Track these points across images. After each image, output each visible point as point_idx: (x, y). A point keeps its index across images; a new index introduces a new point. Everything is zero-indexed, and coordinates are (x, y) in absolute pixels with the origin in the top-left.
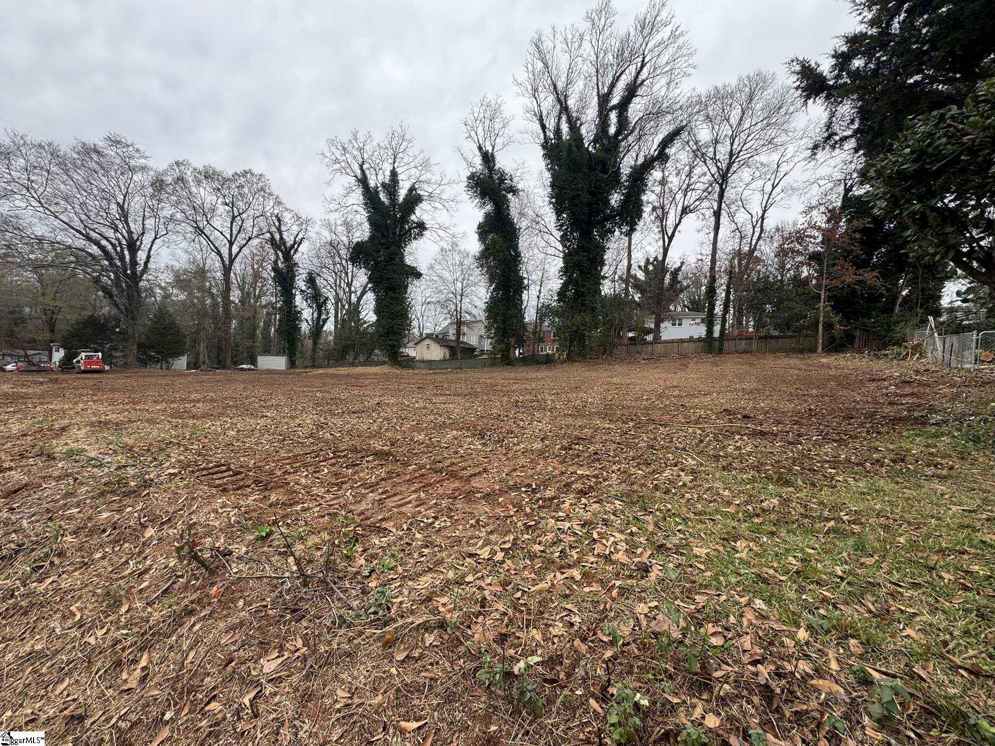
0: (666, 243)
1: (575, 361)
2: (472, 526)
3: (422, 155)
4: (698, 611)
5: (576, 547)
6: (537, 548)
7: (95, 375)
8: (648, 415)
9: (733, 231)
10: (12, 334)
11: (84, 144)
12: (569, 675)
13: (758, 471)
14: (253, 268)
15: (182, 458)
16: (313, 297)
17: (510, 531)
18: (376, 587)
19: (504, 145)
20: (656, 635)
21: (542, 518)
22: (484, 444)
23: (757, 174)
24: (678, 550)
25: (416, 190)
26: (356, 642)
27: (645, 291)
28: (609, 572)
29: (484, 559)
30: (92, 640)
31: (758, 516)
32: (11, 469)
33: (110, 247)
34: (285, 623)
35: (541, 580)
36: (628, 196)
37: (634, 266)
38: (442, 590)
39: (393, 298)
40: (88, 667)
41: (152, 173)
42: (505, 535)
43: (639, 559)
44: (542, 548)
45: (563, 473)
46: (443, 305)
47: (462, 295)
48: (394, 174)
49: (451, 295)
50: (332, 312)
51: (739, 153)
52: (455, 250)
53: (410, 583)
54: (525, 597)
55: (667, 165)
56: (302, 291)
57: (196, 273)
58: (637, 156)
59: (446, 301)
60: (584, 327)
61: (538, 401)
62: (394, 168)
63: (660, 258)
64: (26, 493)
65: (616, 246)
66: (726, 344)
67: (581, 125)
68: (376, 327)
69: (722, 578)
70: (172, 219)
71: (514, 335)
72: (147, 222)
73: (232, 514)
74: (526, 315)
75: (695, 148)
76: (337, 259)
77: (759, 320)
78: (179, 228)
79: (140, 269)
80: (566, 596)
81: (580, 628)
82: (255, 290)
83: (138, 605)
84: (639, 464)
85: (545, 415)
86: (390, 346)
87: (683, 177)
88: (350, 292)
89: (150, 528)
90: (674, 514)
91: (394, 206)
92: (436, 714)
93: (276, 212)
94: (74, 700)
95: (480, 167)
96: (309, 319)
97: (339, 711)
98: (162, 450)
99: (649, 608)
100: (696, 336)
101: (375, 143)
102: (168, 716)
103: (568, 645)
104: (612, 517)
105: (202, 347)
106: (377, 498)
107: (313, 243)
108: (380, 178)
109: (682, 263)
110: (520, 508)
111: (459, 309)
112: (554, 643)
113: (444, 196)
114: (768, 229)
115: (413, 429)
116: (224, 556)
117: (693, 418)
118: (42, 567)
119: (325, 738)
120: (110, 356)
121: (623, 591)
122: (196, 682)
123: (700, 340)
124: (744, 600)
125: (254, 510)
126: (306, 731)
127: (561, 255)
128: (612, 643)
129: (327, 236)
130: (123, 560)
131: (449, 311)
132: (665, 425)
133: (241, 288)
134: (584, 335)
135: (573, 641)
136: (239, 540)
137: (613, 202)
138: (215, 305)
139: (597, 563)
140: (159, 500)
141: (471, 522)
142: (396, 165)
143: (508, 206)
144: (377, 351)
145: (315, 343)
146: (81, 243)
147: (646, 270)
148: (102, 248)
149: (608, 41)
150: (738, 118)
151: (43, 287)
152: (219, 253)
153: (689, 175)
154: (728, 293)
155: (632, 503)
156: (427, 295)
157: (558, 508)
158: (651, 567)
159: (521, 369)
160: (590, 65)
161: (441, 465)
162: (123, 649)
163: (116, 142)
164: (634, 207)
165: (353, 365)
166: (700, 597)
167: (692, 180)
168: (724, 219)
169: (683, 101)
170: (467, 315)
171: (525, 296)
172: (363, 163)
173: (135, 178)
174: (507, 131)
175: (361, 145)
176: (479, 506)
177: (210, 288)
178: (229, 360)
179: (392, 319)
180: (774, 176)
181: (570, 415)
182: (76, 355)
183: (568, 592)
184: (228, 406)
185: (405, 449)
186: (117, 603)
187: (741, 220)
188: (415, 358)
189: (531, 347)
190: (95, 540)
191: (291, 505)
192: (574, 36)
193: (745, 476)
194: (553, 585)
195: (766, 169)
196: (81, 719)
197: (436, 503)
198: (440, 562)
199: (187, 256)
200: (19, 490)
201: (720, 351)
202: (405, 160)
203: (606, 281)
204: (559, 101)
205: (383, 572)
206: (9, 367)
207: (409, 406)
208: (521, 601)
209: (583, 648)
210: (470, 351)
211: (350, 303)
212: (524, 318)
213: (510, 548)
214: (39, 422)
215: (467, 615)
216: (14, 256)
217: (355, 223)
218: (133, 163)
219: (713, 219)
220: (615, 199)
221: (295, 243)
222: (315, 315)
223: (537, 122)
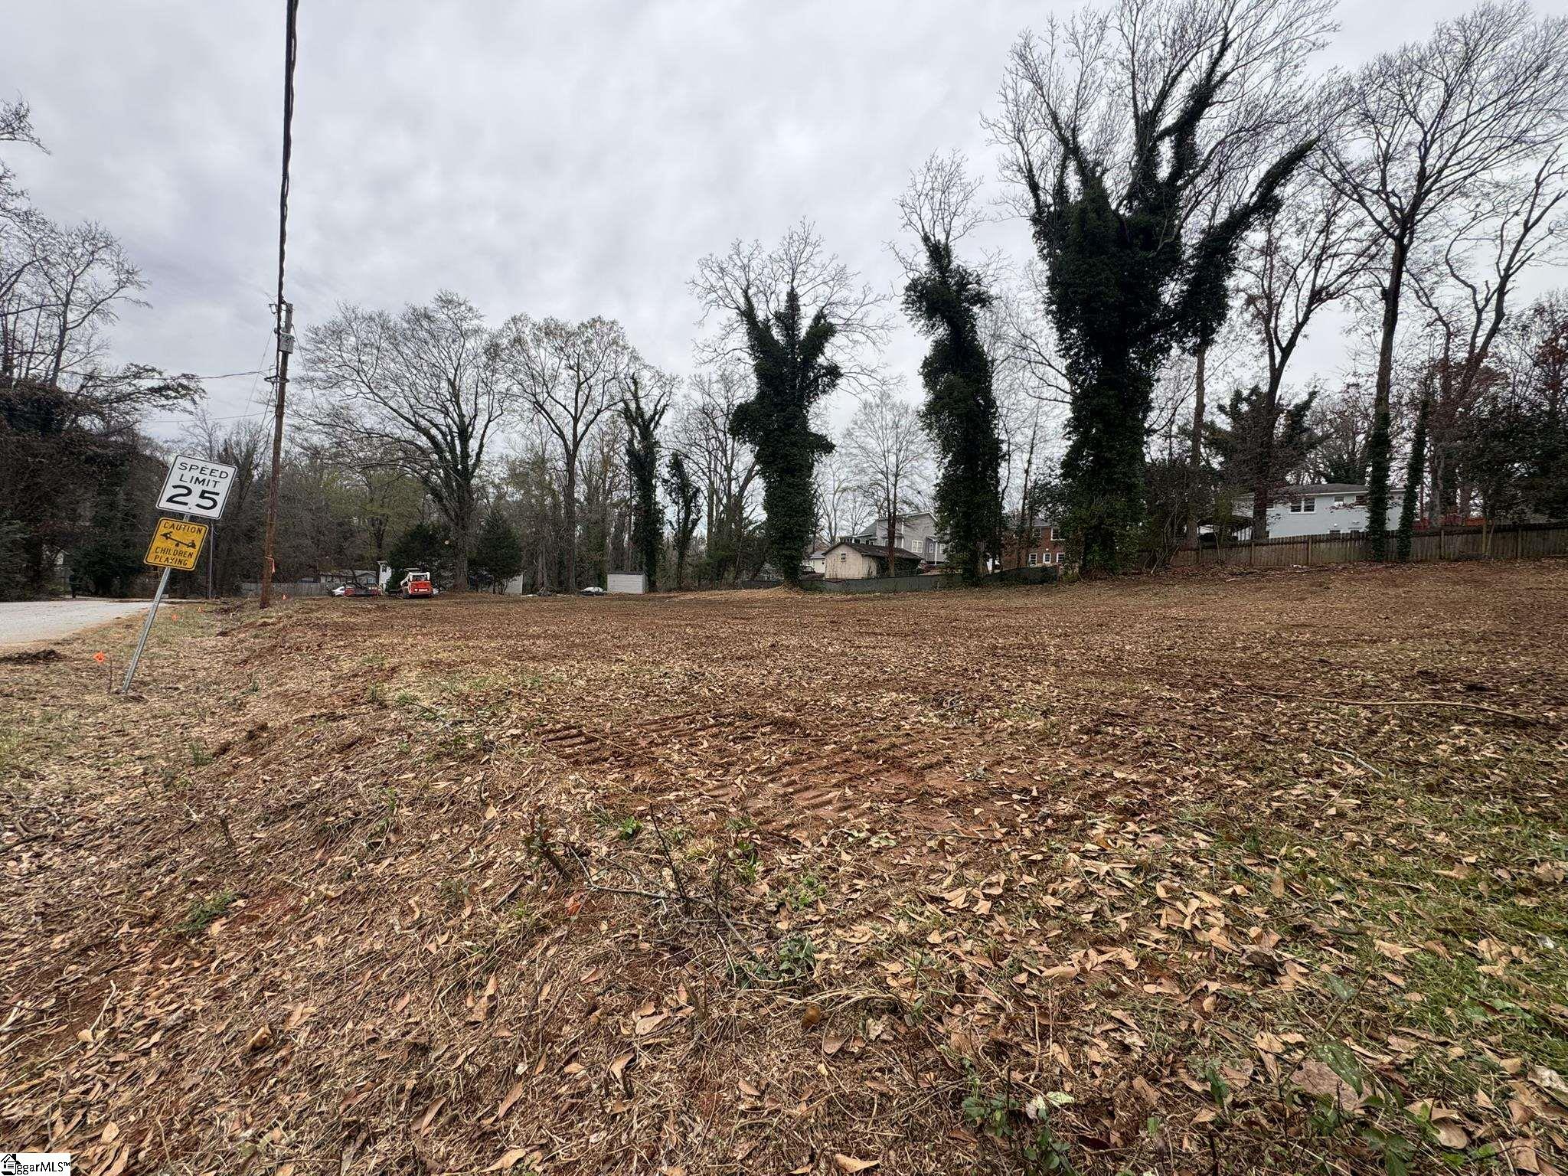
0: (1278, 360)
1: (1096, 579)
2: (932, 850)
3: (834, 264)
4: (1399, 1069)
5: (1123, 910)
6: (1050, 901)
7: (423, 601)
8: (1248, 676)
9: (1429, 325)
10: (340, 551)
11: (415, 310)
12: (1128, 1140)
13: (1516, 801)
14: (602, 452)
15: (524, 714)
16: (679, 488)
17: (998, 867)
18: (788, 931)
19: (966, 229)
20: (1306, 1099)
21: (1057, 850)
22: (943, 717)
23: (1487, 206)
24: (1338, 939)
25: (825, 317)
26: (763, 1011)
27: (1234, 450)
28: (1193, 963)
29: (956, 909)
30: (432, 948)
31: (1527, 892)
32: (344, 717)
33: (440, 437)
34: (662, 964)
35: (1061, 959)
36: (1195, 286)
37: (1210, 406)
38: (891, 951)
39: (789, 485)
40: (430, 983)
41: (486, 336)
42: (990, 872)
43: (1255, 948)
44: (1059, 903)
45: (1086, 774)
46: (867, 491)
47: (897, 475)
48: (793, 297)
49: (880, 476)
50: (705, 509)
51: (1440, 172)
52: (886, 405)
53: (839, 932)
54: (1035, 985)
55: (1277, 218)
56: (665, 481)
57: (534, 463)
58: (1214, 211)
59: (871, 486)
60: (1111, 520)
61: (1031, 647)
62: (793, 289)
63: (1265, 388)
64: (360, 749)
65: (1172, 374)
66: (1416, 545)
67: (1103, 173)
68: (767, 530)
69: (1449, 1011)
70: (507, 394)
71: (984, 536)
72: (480, 400)
73: (587, 797)
74: (1005, 503)
75: (1337, 177)
76: (712, 432)
77: (1497, 492)
78: (515, 405)
79: (471, 462)
80: (1111, 995)
81: (1143, 1057)
82: (604, 482)
83: (483, 909)
84: (1237, 768)
85: (1047, 671)
86: (786, 557)
87: (1313, 235)
88: (730, 479)
89: (491, 808)
90: (1323, 869)
91: (793, 346)
92: (892, 1153)
93: (631, 371)
94: (417, 1023)
95: (927, 269)
96: (674, 520)
97: (743, 1114)
98: (501, 702)
99: (1285, 1043)
100: (1345, 530)
101: (764, 256)
102: (521, 1069)
103: (1123, 1084)
104: (1192, 863)
105: (541, 561)
106: (781, 792)
107: (679, 411)
108: (773, 306)
109: (1313, 395)
110: (1013, 829)
111: (891, 497)
112: (1093, 1076)
113: (868, 322)
114: (1516, 311)
115: (827, 687)
116: (581, 856)
117: (1347, 686)
118: (378, 844)
119: (725, 1151)
120: (439, 576)
121: (1224, 1003)
122: (552, 1029)
123: (1355, 536)
124: (1510, 1064)
125: (615, 795)
126: (698, 1135)
127: (1068, 398)
128: (1213, 1097)
129: (698, 399)
130: (463, 846)
131: (876, 501)
132: (1288, 699)
133: (587, 481)
134: (1112, 534)
135: (1132, 1078)
136: (598, 835)
137: (1166, 298)
138: (556, 506)
139: (1167, 942)
140: (502, 770)
141: (929, 844)
142: (795, 284)
143: (973, 326)
144: (767, 566)
145: (682, 555)
146: (409, 433)
147: (1234, 412)
148: (432, 438)
149: (1155, 21)
150: (1436, 106)
151: (372, 492)
152: (562, 435)
153: (1326, 230)
154: (1419, 445)
155: (1230, 839)
156: (842, 477)
157: (1083, 835)
158: (1281, 965)
159: (999, 592)
160: (1119, 68)
161: (875, 747)
162: (468, 967)
163: (447, 302)
164: (1209, 302)
165: (734, 586)
166: (1401, 1041)
167: (1333, 238)
168: (1407, 303)
169: (1310, 95)
170: (905, 507)
171: (1003, 471)
172: (748, 287)
173: (468, 345)
174: (970, 204)
175: (746, 261)
176: (941, 819)
177: (550, 483)
178: (572, 580)
179: (790, 517)
180: (1528, 205)
181: (1093, 673)
182: (403, 575)
183: (1113, 987)
184: (574, 645)
185: (816, 718)
186: (457, 905)
187: (1449, 302)
188: (823, 575)
189: (1015, 556)
190: (432, 817)
191: (662, 791)
192: (1088, 26)
193: (1484, 809)
194: (1084, 970)
195: (1509, 193)
196: (425, 1050)
197: (870, 808)
198: (885, 904)
199: (523, 442)
200: (353, 744)
201: (1403, 556)
202: (809, 274)
203: (1155, 437)
204: (1063, 140)
205: (797, 909)
206: (338, 591)
207: (818, 650)
208: (1027, 991)
209: (1153, 1095)
210: (909, 564)
211: (729, 495)
212: (1002, 507)
213: (1000, 896)
214: (369, 660)
215: (936, 1000)
216: (343, 455)
217: (737, 376)
218: (465, 326)
219: (1381, 307)
220: (1171, 292)
221: (655, 413)
222: (682, 515)
223: (1024, 181)
